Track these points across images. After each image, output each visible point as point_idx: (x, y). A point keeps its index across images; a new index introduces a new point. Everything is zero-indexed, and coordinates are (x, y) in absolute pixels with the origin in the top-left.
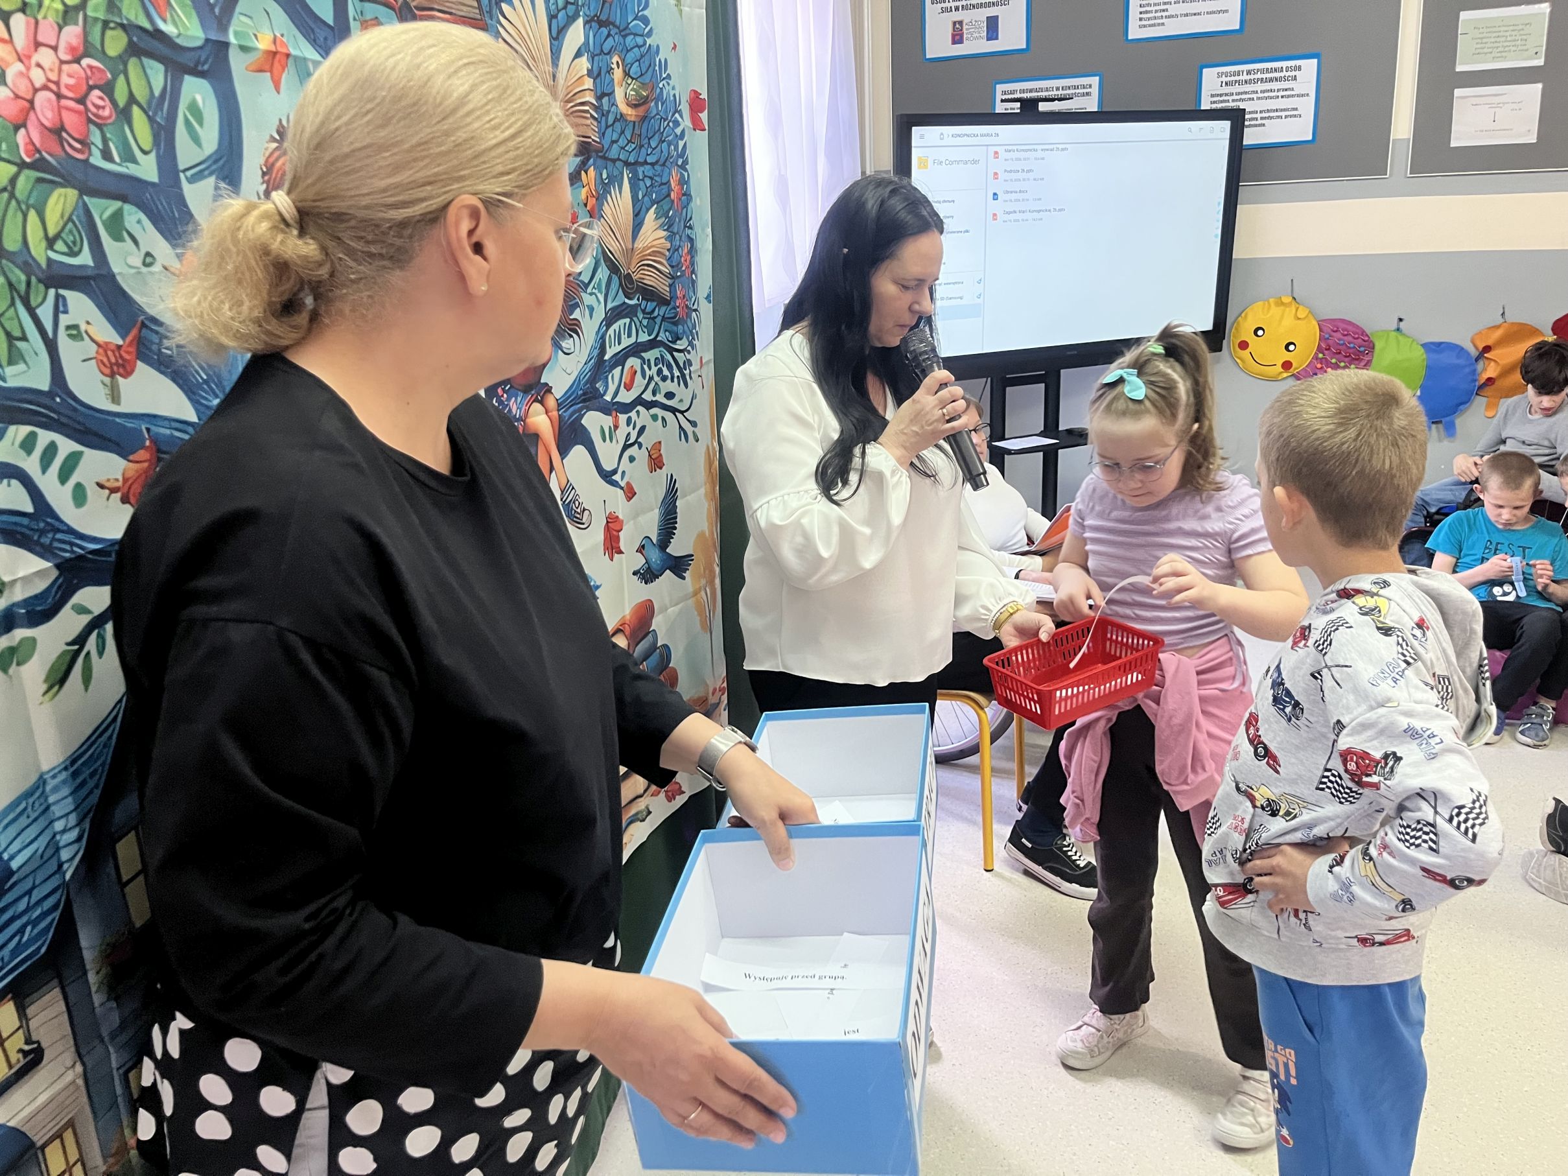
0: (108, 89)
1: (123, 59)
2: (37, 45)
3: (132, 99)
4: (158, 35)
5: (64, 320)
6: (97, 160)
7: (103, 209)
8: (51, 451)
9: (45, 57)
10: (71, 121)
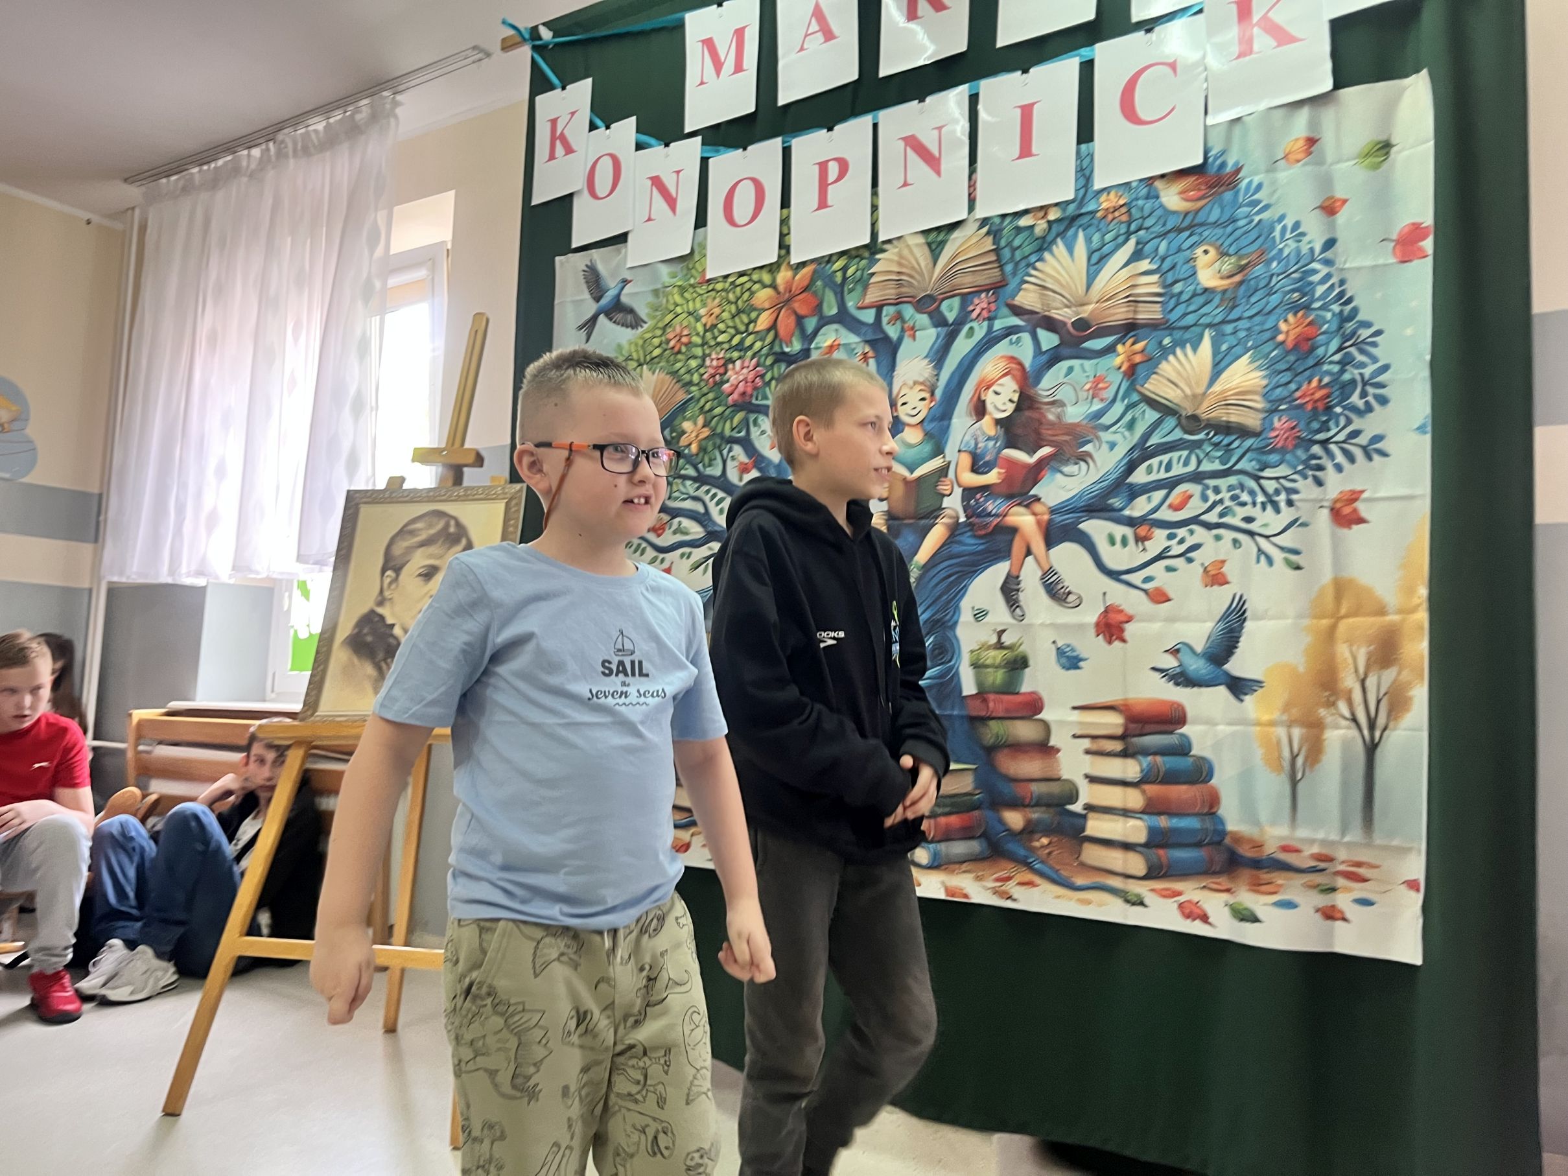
0: (762, 376)
1: (772, 365)
2: (743, 368)
3: (772, 378)
4: (784, 353)
5: (731, 454)
6: (754, 401)
7: (752, 417)
8: (715, 495)
9: (745, 371)
10: (749, 390)
